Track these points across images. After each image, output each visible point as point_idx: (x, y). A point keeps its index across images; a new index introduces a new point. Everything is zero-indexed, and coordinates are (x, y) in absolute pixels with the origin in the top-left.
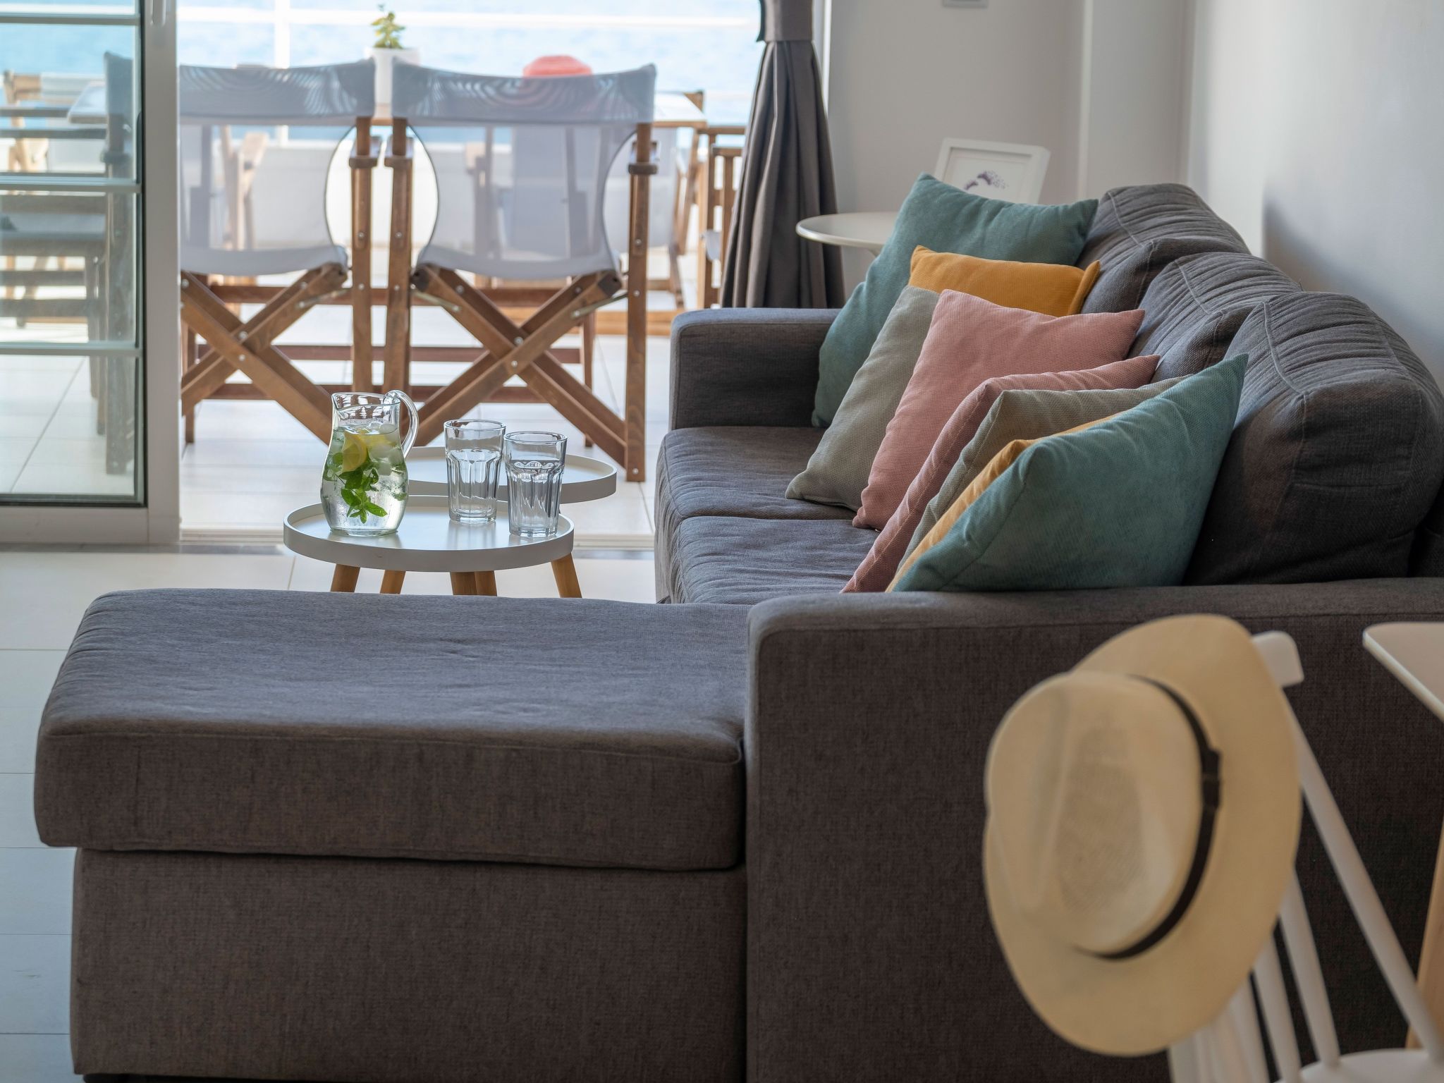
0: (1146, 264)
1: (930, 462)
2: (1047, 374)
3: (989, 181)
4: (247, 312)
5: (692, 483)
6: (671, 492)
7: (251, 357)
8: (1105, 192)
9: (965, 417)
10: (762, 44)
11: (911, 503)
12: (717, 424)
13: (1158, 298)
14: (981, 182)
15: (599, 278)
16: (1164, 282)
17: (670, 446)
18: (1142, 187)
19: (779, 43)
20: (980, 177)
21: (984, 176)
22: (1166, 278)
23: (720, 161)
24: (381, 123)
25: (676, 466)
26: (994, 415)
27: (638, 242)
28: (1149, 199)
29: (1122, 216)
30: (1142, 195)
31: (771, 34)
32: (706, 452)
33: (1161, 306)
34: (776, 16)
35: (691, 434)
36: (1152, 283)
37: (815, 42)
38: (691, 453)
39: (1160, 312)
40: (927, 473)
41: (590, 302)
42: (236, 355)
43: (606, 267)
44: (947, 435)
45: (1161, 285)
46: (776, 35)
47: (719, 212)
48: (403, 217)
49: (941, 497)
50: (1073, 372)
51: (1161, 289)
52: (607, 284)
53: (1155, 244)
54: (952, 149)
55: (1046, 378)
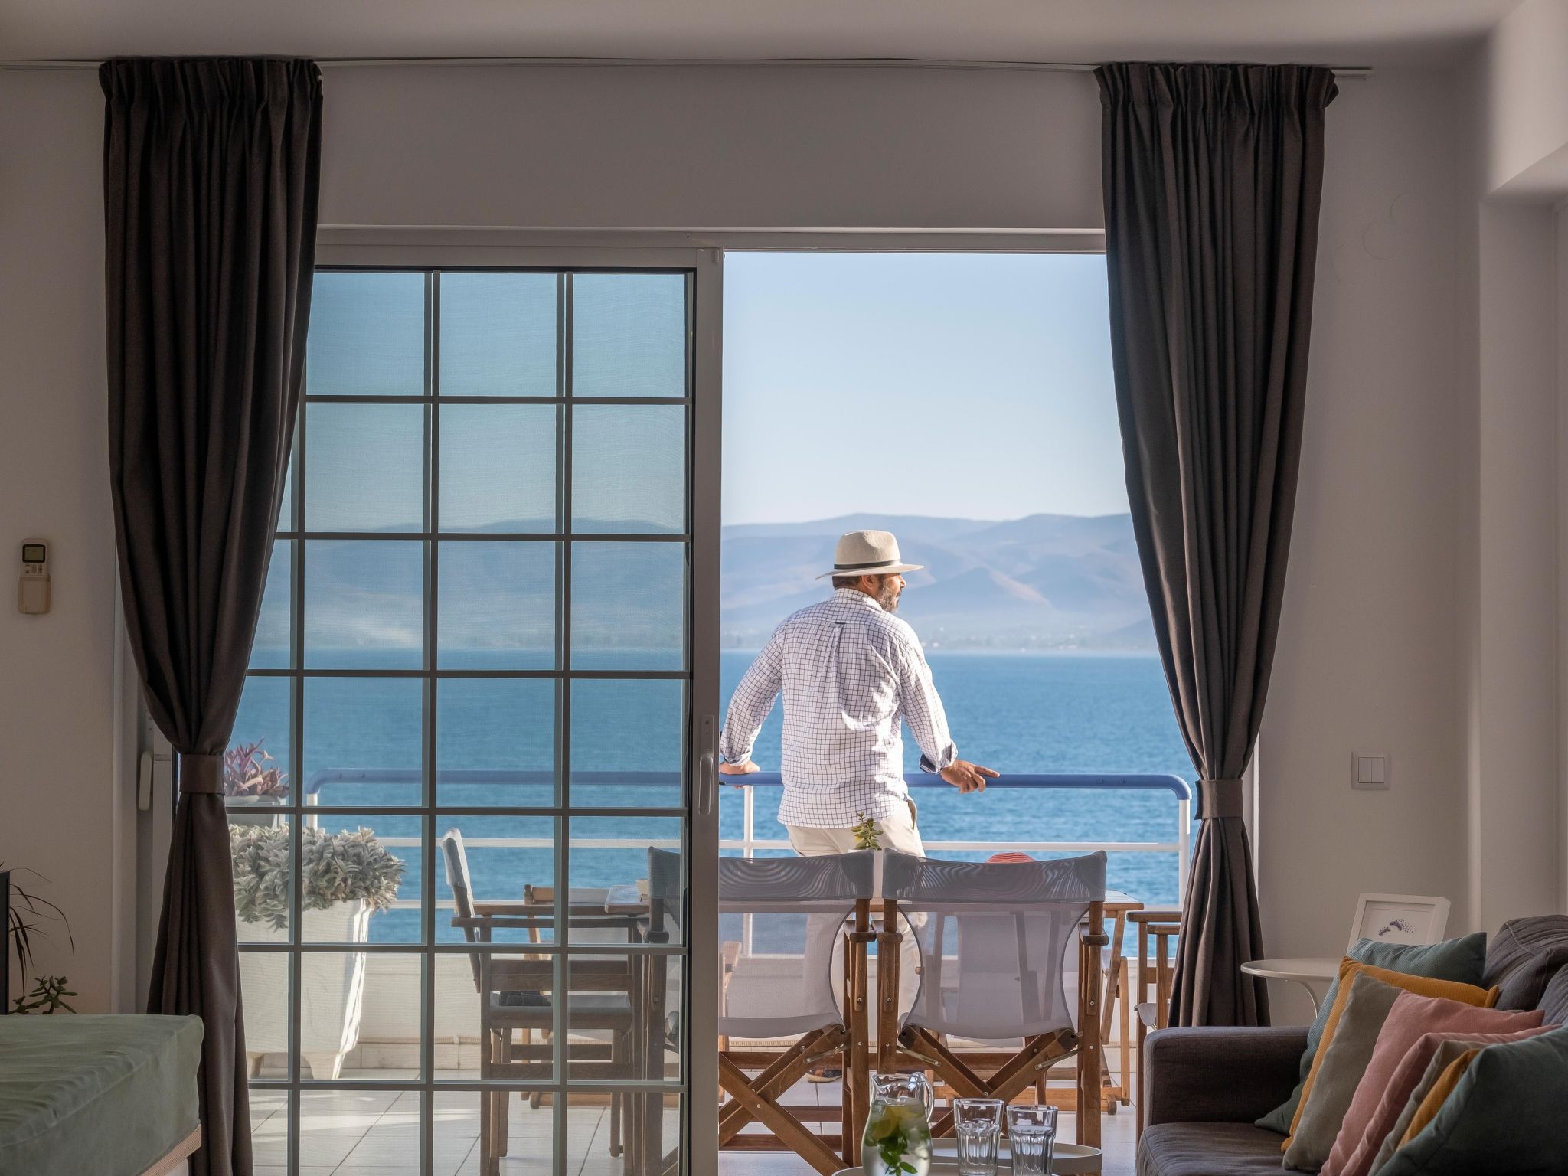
0: (1544, 967)
1: (1383, 1103)
2: (1473, 1034)
3: (1400, 928)
4: (753, 1074)
5: (1175, 1159)
6: (1158, 1166)
7: (766, 1106)
8: (1503, 923)
9: (1410, 1063)
10: (1200, 822)
11: (1369, 1139)
12: (1187, 1120)
13: (1557, 991)
14: (1394, 928)
15: (1058, 1036)
16: (1561, 979)
17: (1150, 1136)
18: (1534, 918)
19: (1215, 819)
20: (1391, 924)
21: (1395, 923)
22: (1562, 976)
23: (1152, 940)
24: (876, 909)
25: (1158, 1149)
26: (1437, 1060)
27: (1092, 1003)
28: (1541, 925)
29: (1519, 940)
30: (1534, 924)
31: (1207, 813)
32: (1181, 1139)
33: (1560, 996)
34: (1211, 797)
35: (1167, 1129)
36: (1550, 983)
37: (1245, 819)
38: (1170, 1140)
39: (1560, 1000)
40: (1381, 1113)
41: (1050, 1056)
42: (754, 1104)
43: (1065, 1025)
44: (1395, 1080)
45: (1558, 981)
46: (1212, 813)
47: (1152, 989)
48: (893, 984)
49: (1395, 1133)
50: (1495, 1034)
51: (1559, 984)
52: (1066, 1040)
53: (1551, 951)
54: (1367, 901)
55: (1474, 1037)
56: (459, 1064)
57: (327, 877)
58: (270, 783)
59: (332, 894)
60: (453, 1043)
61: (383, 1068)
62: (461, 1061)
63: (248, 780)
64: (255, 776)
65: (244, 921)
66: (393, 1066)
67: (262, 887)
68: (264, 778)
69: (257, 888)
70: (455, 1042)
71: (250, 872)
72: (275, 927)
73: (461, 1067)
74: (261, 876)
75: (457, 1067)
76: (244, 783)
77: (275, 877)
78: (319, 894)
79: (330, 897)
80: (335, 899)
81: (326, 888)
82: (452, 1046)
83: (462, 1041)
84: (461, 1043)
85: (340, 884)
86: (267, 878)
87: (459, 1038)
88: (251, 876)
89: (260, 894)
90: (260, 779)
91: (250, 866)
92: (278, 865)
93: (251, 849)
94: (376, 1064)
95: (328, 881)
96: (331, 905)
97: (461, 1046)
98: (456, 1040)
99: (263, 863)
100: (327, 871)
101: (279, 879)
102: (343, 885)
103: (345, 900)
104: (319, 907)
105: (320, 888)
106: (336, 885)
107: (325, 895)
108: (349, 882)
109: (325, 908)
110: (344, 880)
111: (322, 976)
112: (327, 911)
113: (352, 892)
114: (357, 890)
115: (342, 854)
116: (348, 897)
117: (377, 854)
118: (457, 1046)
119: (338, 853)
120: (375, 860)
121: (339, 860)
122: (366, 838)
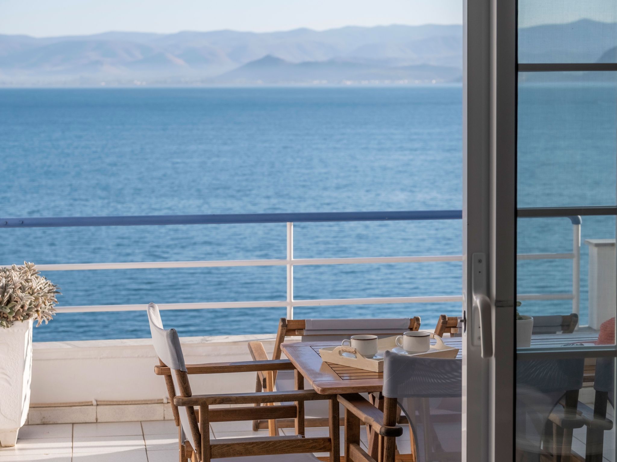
56: (97, 419)
57: (10, 306)
59: (13, 317)
60: (92, 405)
61: (44, 424)
62: (98, 417)
66: (51, 423)
70: (94, 404)
73: (99, 421)
75: (95, 421)
78: (4, 316)
79: (12, 319)
80: (15, 320)
81: (10, 313)
82: (91, 407)
83: (98, 403)
84: (97, 405)
85: (19, 310)
87: (97, 401)
94: (39, 422)
95: (11, 309)
96: (13, 325)
97: (98, 407)
100: (9, 302)
102: (21, 310)
103: (22, 321)
104: (4, 326)
105: (3, 313)
106: (16, 310)
107: (7, 318)
108: (26, 308)
109: (8, 327)
110: (23, 307)
111: (6, 375)
112: (9, 329)
113: (27, 314)
114: (31, 313)
115: (20, 288)
116: (25, 319)
117: (42, 284)
118: (95, 407)
119: (18, 287)
120: (41, 288)
121: (19, 293)
122: (32, 272)
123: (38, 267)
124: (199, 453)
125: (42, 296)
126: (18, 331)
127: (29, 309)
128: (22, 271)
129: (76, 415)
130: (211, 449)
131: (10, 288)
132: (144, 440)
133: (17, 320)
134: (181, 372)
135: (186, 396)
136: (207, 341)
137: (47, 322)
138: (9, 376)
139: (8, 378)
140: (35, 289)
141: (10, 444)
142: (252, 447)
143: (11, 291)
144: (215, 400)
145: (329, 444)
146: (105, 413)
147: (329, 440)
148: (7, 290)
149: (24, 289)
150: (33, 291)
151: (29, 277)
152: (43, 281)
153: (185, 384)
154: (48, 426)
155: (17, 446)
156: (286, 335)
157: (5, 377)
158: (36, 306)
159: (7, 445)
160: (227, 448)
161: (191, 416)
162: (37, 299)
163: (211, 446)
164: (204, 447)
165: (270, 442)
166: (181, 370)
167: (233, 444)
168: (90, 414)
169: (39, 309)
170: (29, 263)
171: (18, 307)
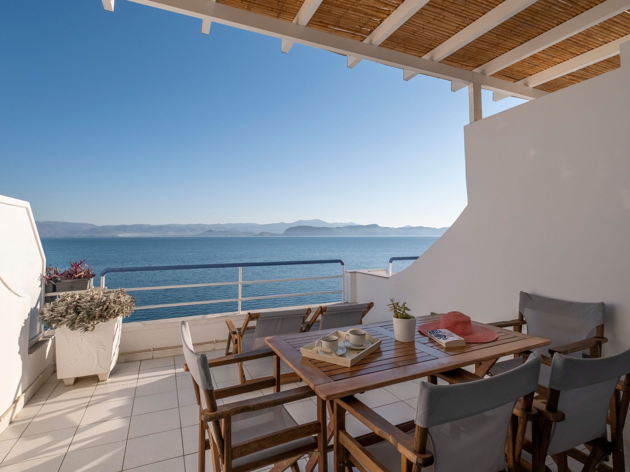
56: (153, 357)
57: (107, 311)
58: (87, 273)
61: (127, 362)
62: (154, 356)
63: (78, 273)
64: (81, 272)
65: (71, 330)
66: (130, 361)
67: (78, 318)
68: (84, 273)
69: (76, 319)
71: (73, 313)
72: (84, 331)
73: (154, 358)
74: (78, 313)
76: (76, 275)
77: (84, 314)
78: (103, 317)
79: (108, 318)
81: (107, 315)
82: (150, 352)
84: (153, 350)
85: (112, 313)
86: (81, 314)
88: (73, 314)
89: (77, 321)
90: (83, 273)
91: (73, 310)
92: (86, 309)
93: (75, 303)
94: (124, 361)
96: (108, 320)
97: (154, 352)
98: (152, 350)
99: (79, 308)
100: (107, 309)
101: (86, 315)
102: (113, 313)
103: (114, 318)
104: (103, 322)
105: (103, 315)
106: (110, 313)
107: (105, 317)
108: (116, 312)
109: (105, 322)
110: (114, 311)
111: (104, 346)
112: (106, 322)
113: (116, 315)
114: (119, 314)
115: (114, 302)
116: (115, 317)
117: (127, 298)
118: (152, 352)
119: (112, 302)
120: (126, 301)
121: (113, 305)
122: (122, 293)
123: (126, 290)
124: (222, 458)
125: (126, 305)
126: (111, 323)
127: (117, 312)
128: (117, 293)
129: (143, 356)
130: (232, 452)
131: (108, 302)
132: (175, 369)
133: (111, 318)
134: (209, 391)
135: (213, 411)
136: (205, 317)
137: (129, 316)
138: (105, 347)
139: (104, 348)
140: (122, 301)
141: (105, 380)
142: (265, 442)
143: (108, 304)
144: (237, 410)
145: (319, 427)
146: (157, 354)
147: (319, 424)
148: (106, 303)
149: (116, 302)
150: (121, 302)
151: (120, 296)
152: (127, 297)
153: (212, 401)
154: (129, 363)
155: (109, 380)
156: (250, 320)
157: (102, 347)
158: (122, 310)
159: (103, 380)
160: (245, 448)
161: (216, 427)
162: (122, 306)
163: (232, 449)
164: (227, 453)
165: (278, 435)
166: (209, 389)
167: (250, 443)
168: (150, 355)
169: (124, 311)
170: (122, 288)
171: (112, 311)
